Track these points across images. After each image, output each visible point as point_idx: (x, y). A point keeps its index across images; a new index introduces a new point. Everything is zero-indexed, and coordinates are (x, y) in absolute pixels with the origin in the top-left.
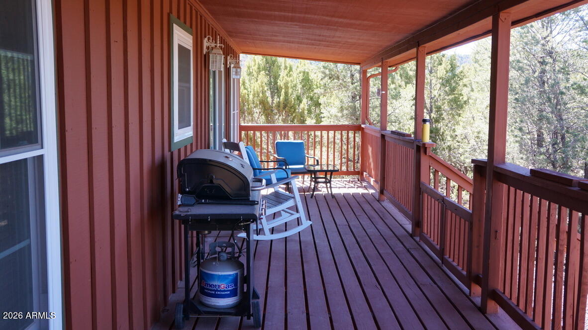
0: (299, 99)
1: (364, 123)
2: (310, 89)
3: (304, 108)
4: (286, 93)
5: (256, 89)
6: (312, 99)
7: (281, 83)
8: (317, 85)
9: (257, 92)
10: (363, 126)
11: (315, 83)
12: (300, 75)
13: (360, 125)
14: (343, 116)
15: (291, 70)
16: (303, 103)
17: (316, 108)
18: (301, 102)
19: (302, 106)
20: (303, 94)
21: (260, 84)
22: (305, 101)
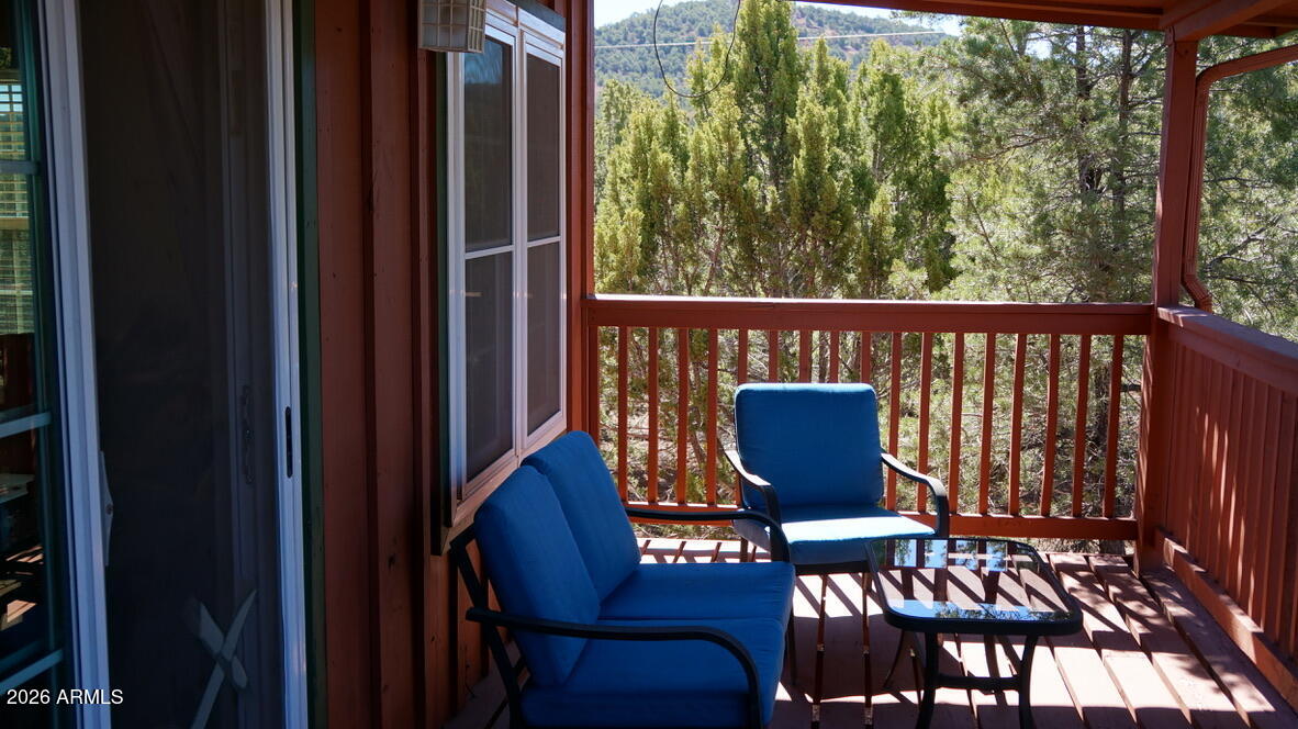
0: (864, 187)
1: (1171, 303)
2: (907, 147)
3: (881, 217)
4: (814, 163)
5: (705, 147)
6: (911, 183)
7: (797, 125)
8: (930, 136)
9: (712, 157)
10: (1163, 312)
11: (926, 128)
12: (870, 99)
13: (1152, 310)
14: (1051, 254)
15: (841, 82)
16: (878, 199)
17: (925, 214)
18: (871, 195)
19: (875, 209)
20: (882, 166)
21: (720, 129)
22: (886, 191)
